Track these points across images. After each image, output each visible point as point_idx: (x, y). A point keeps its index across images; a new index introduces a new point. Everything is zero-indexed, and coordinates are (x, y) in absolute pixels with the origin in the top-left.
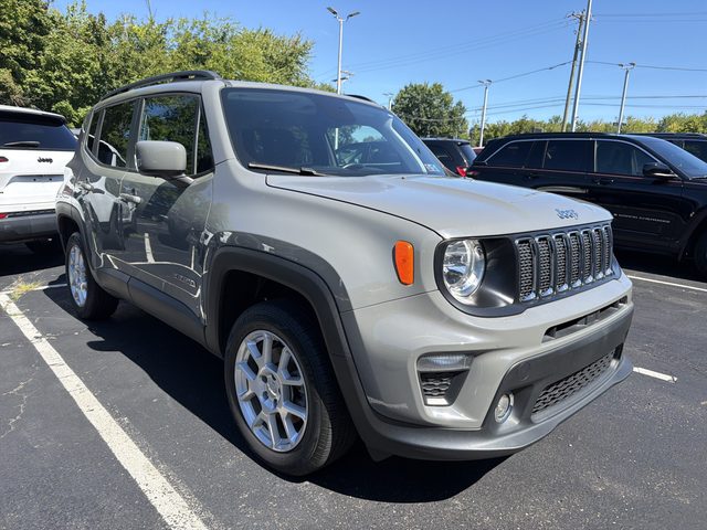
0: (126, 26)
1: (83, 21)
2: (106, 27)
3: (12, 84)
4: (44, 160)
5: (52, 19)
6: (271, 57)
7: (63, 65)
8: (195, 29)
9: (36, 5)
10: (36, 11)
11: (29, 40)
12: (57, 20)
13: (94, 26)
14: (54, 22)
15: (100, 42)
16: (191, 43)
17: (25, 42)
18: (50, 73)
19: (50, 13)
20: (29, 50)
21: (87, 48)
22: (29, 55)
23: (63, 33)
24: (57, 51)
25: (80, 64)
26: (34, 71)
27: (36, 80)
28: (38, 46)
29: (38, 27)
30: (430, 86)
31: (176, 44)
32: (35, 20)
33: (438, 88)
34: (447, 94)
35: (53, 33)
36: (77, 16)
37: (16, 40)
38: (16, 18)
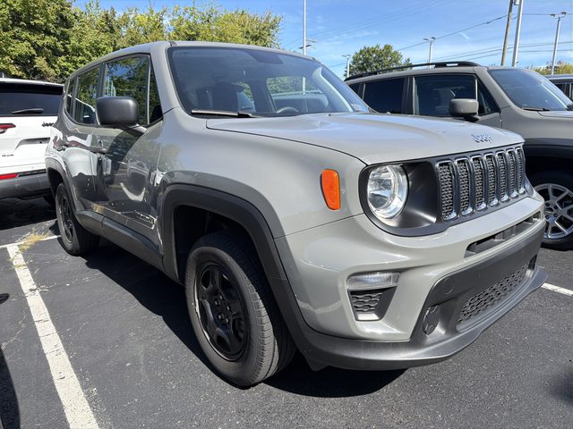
0: (131, 17)
1: (97, 15)
2: (116, 19)
3: (47, 69)
4: (47, 125)
5: (74, 15)
6: (248, 32)
7: (85, 50)
8: (187, 15)
9: (62, 4)
10: (62, 9)
11: (58, 32)
12: (78, 15)
13: (107, 18)
14: (76, 18)
15: (112, 30)
16: (184, 25)
17: (55, 35)
18: (75, 58)
19: (73, 10)
20: (59, 41)
21: (102, 36)
22: (59, 44)
23: (83, 26)
24: (80, 41)
25: (97, 49)
26: (63, 58)
27: (65, 64)
28: (64, 37)
29: (64, 22)
30: (382, 47)
31: (172, 27)
32: (61, 17)
33: (388, 48)
34: (396, 52)
35: (77, 27)
36: (93, 11)
37: (48, 33)
38: (47, 17)
